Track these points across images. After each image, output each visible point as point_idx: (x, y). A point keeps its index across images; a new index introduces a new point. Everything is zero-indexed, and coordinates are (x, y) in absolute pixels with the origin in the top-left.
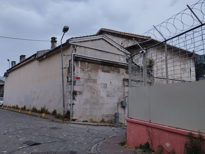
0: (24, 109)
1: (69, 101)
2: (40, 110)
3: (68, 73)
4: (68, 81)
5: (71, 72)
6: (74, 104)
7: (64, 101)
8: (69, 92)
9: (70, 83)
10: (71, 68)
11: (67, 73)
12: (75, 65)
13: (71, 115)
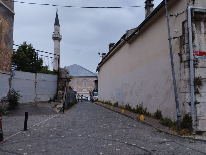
0: (116, 105)
1: (187, 97)
2: (136, 108)
3: (181, 46)
4: (181, 61)
5: (188, 43)
6: (199, 103)
7: (176, 98)
8: (185, 80)
9: (186, 64)
10: (188, 34)
11: (179, 46)
12: (195, 28)
13: (194, 122)
